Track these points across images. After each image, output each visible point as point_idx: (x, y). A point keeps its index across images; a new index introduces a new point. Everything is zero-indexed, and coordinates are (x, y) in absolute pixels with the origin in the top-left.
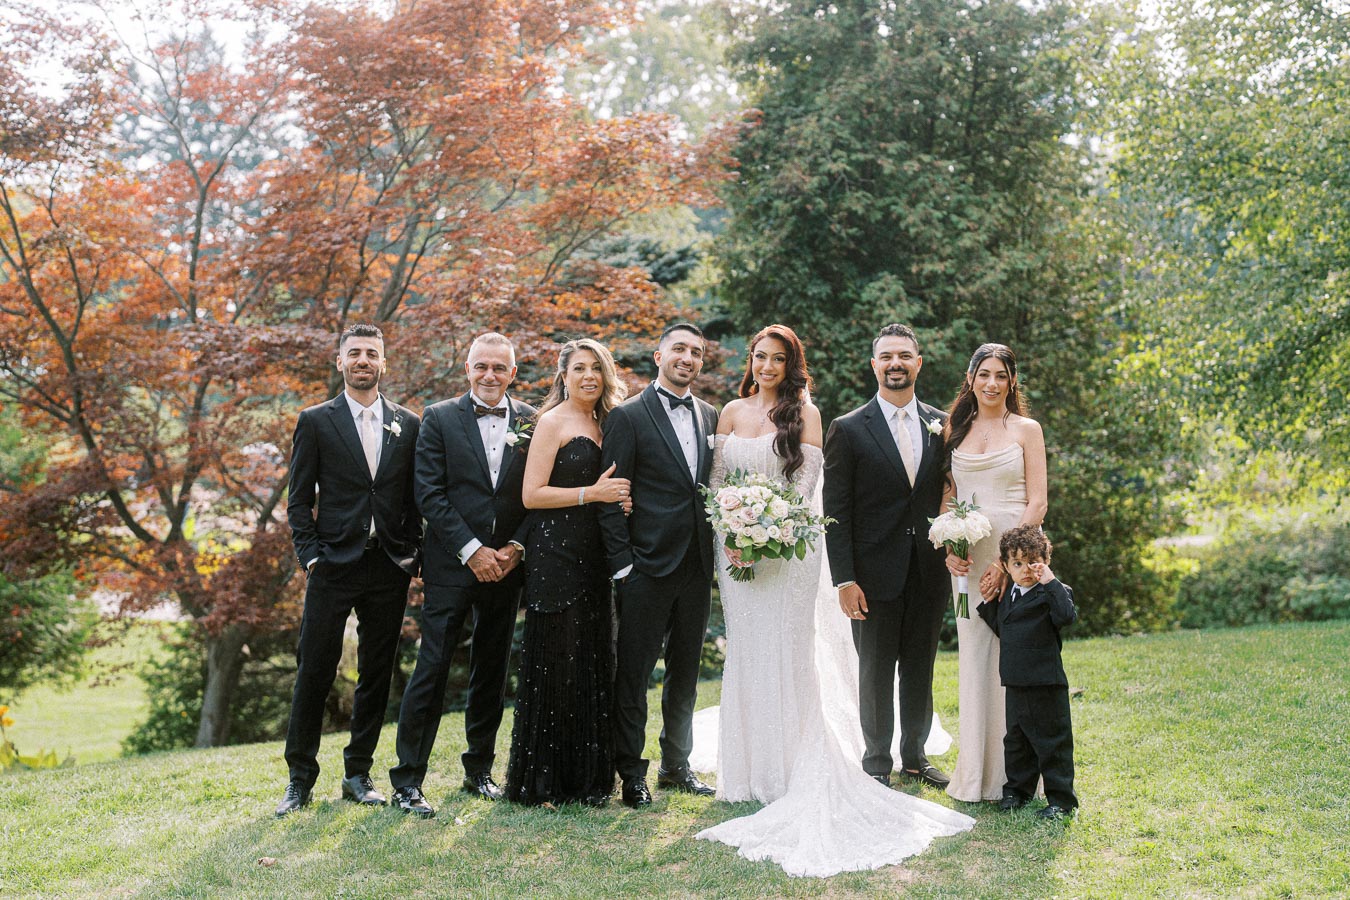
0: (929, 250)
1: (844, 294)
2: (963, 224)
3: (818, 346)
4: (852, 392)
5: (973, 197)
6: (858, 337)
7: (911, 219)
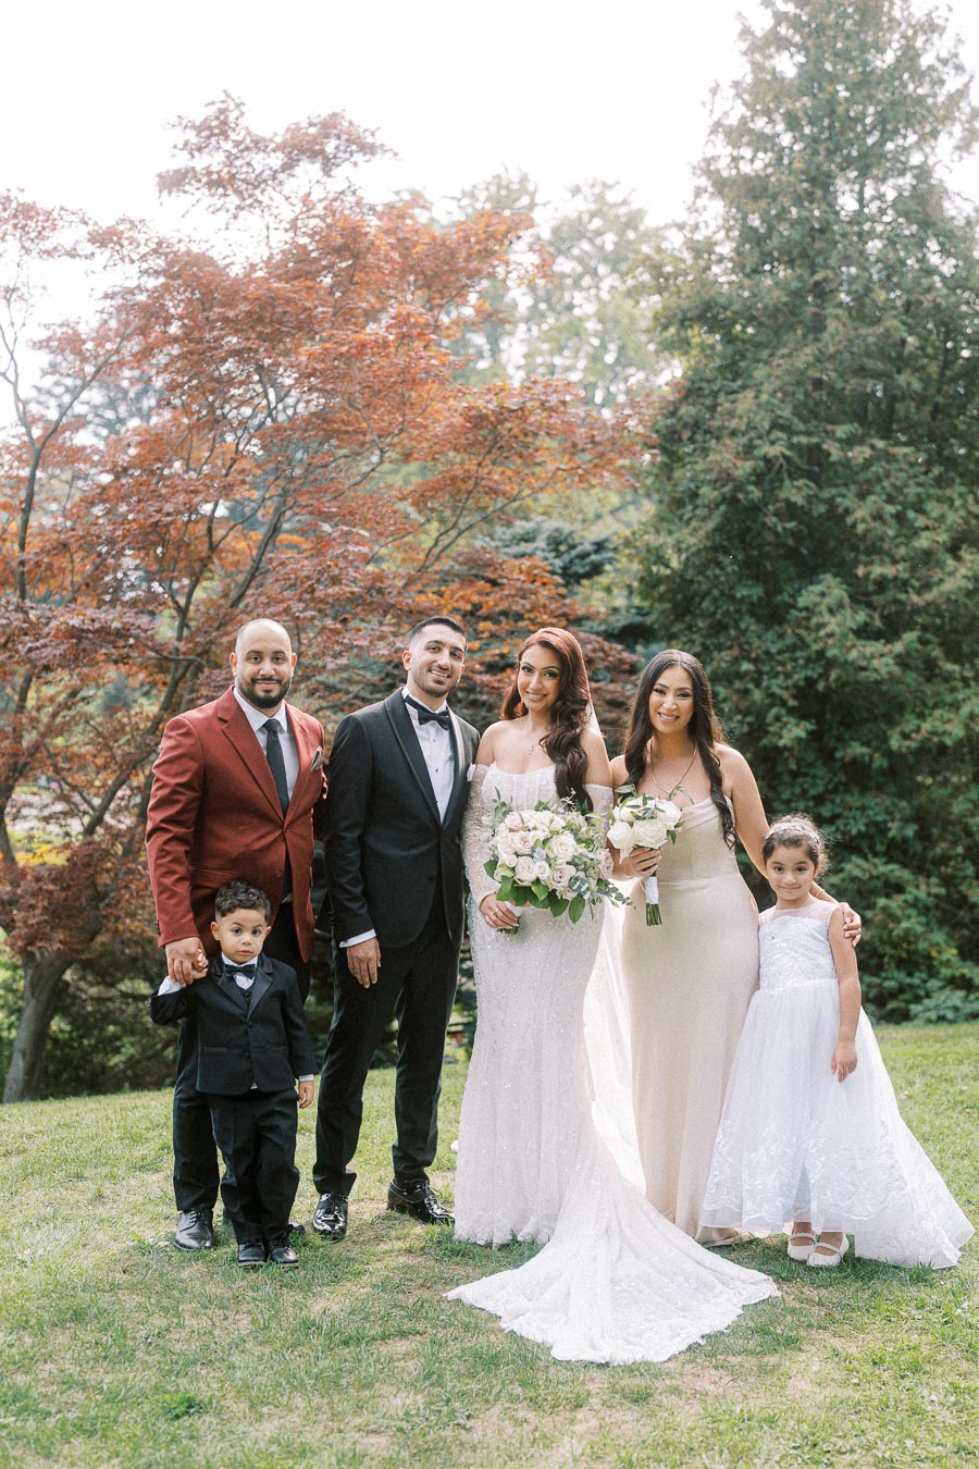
0: (879, 551)
1: (779, 598)
2: (921, 521)
3: (747, 658)
4: (783, 711)
5: (932, 491)
6: (794, 648)
7: (859, 514)
